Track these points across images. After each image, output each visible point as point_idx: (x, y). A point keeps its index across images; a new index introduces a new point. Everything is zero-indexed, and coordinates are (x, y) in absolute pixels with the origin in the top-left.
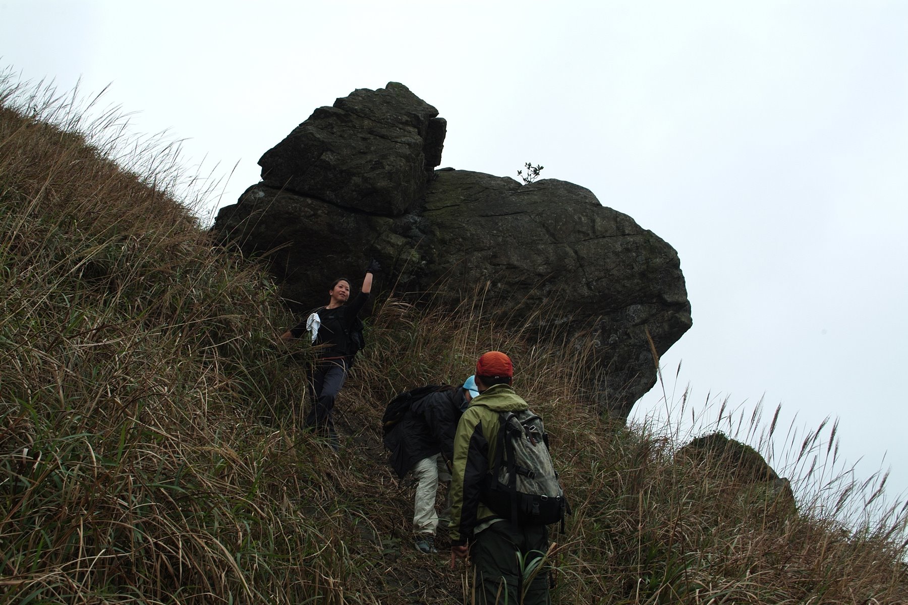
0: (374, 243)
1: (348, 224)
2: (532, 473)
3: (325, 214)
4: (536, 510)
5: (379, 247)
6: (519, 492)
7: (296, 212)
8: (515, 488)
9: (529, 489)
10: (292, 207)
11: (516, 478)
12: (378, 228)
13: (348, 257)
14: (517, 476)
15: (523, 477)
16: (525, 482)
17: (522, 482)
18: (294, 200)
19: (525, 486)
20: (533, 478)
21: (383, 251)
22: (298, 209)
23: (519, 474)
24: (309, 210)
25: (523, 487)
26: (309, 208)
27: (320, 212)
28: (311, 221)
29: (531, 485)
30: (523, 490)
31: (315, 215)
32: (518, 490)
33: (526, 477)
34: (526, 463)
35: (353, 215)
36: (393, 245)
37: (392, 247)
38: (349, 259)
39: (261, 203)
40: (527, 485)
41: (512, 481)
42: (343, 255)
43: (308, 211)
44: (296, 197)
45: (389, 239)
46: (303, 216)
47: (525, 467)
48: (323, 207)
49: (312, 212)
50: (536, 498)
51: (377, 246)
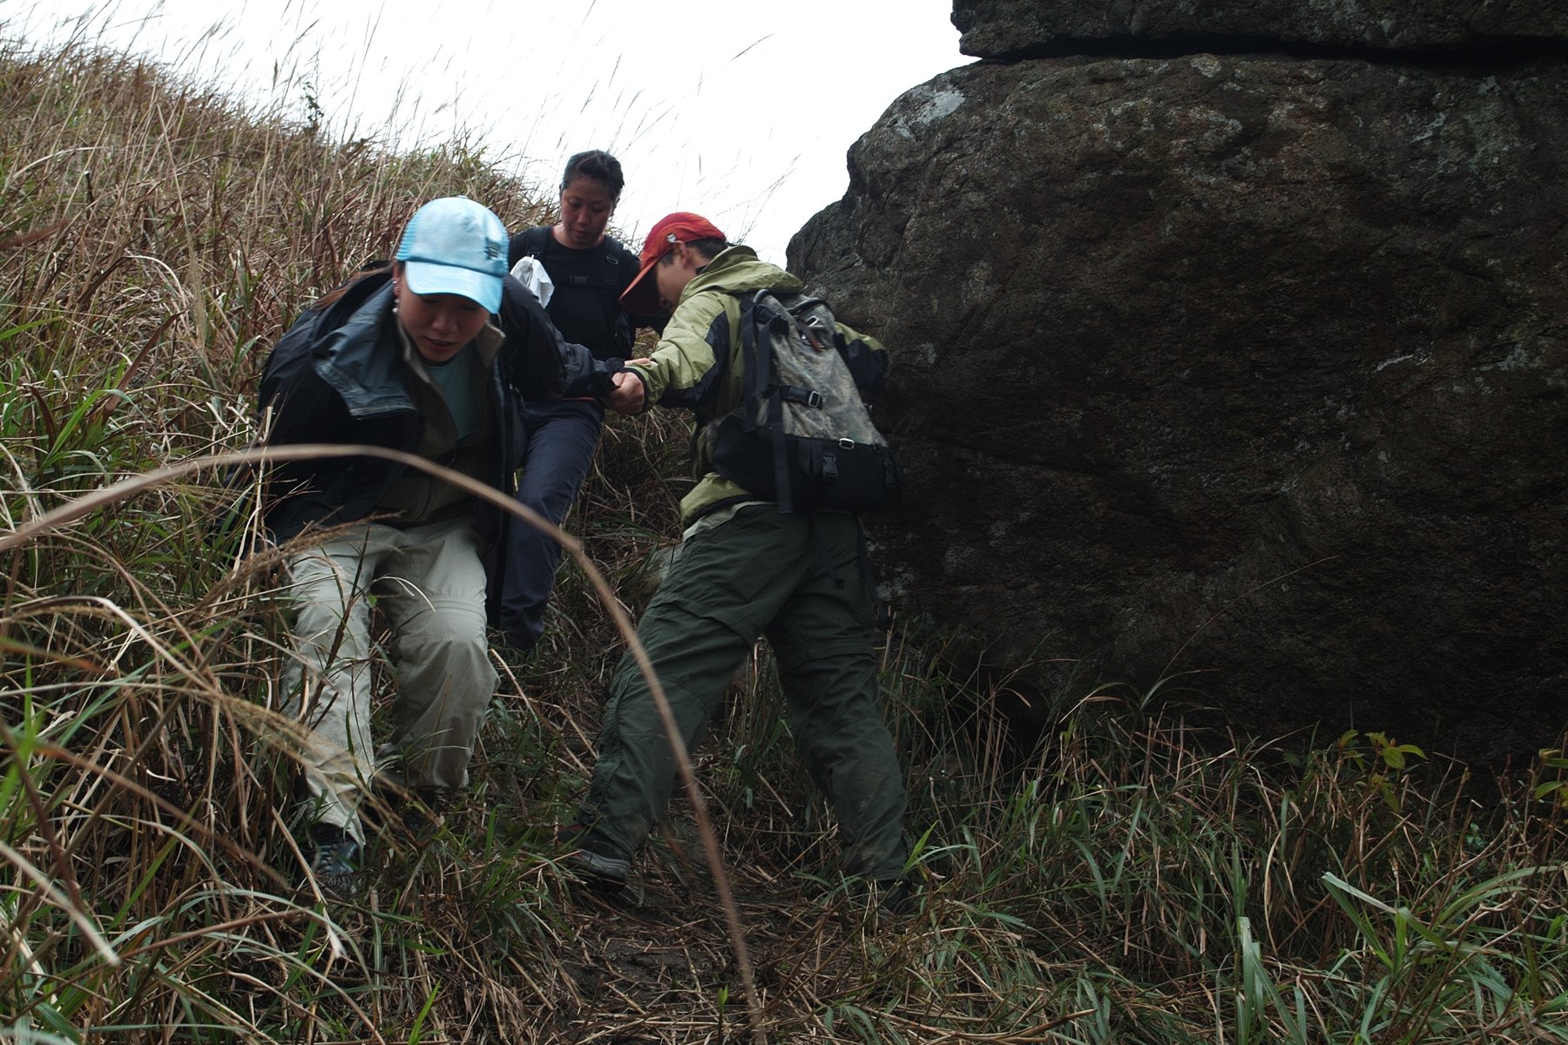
1: (1469, 146)
2: (816, 396)
3: (1316, 116)
4: (829, 466)
6: (791, 435)
7: (1138, 142)
8: (781, 427)
9: (813, 428)
10: (1111, 121)
11: (781, 409)
13: (1506, 348)
14: (785, 406)
15: (797, 407)
16: (803, 415)
17: (795, 415)
18: (1120, 80)
19: (802, 422)
20: (820, 407)
22: (1147, 126)
23: (788, 401)
24: (1212, 114)
25: (798, 425)
26: (1210, 104)
27: (1280, 114)
28: (1237, 178)
29: (816, 420)
30: (799, 431)
31: (1256, 136)
32: (788, 431)
33: (806, 405)
34: (801, 379)
35: (1488, 85)
38: (1517, 359)
39: (949, 145)
40: (807, 419)
41: (776, 415)
42: (1473, 343)
43: (1206, 126)
44: (1131, 63)
46: (1181, 161)
47: (800, 385)
48: (1300, 79)
49: (1234, 125)
50: (830, 445)
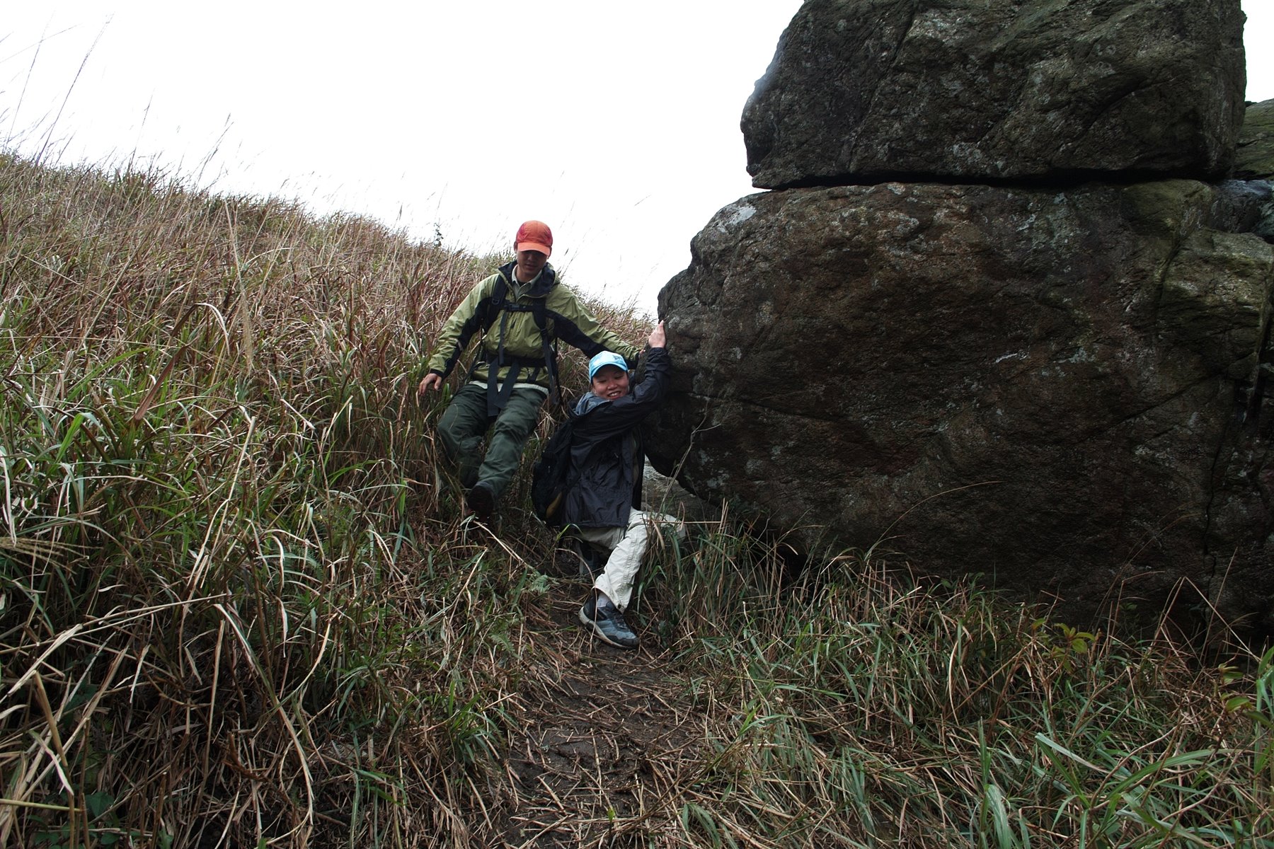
0: (1165, 275)
1: (1051, 233)
3: (961, 216)
5: (1190, 287)
7: (859, 232)
10: (842, 220)
12: (1169, 222)
13: (1076, 348)
18: (847, 197)
21: (1209, 300)
22: (863, 222)
24: (901, 216)
26: (899, 210)
27: (940, 215)
28: (916, 252)
31: (927, 227)
35: (1060, 198)
36: (1242, 271)
37: (1242, 275)
38: (1080, 356)
39: (748, 236)
42: (1054, 347)
43: (898, 222)
44: (852, 188)
45: (1219, 252)
46: (884, 242)
48: (951, 195)
49: (914, 222)
51: (1182, 285)
